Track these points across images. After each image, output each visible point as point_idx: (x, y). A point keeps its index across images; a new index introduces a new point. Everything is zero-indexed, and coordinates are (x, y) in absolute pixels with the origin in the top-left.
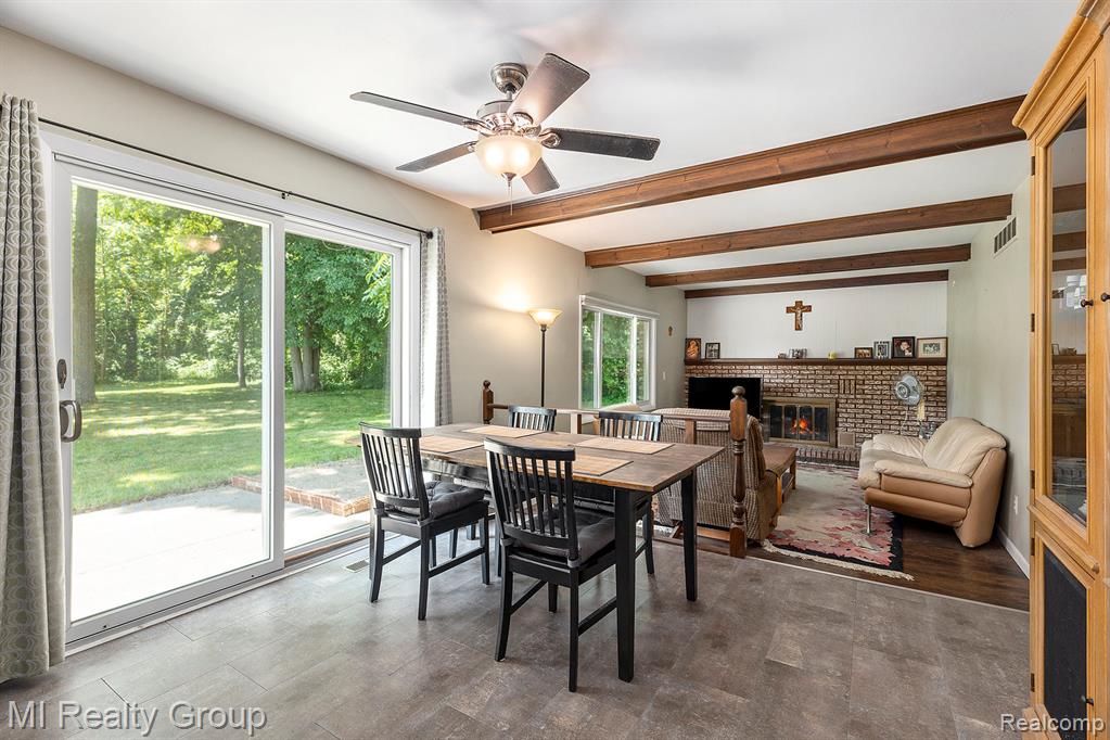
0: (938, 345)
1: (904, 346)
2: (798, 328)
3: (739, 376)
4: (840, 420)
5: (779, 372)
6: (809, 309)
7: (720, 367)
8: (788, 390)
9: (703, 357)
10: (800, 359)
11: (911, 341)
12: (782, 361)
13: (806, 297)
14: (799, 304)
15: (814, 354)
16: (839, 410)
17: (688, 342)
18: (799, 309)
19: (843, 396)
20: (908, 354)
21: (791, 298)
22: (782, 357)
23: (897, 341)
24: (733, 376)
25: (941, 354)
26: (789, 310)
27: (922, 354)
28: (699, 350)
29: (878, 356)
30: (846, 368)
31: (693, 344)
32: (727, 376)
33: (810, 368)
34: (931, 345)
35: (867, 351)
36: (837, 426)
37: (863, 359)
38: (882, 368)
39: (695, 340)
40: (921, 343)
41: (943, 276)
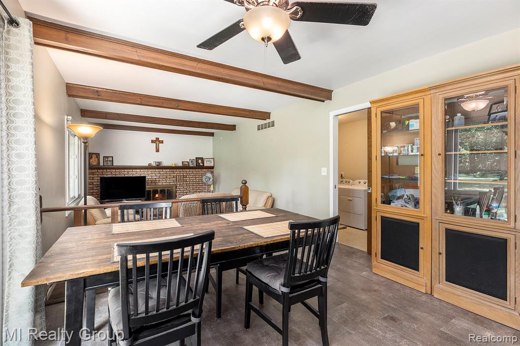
0: (211, 161)
1: (200, 161)
2: (158, 151)
3: (127, 176)
4: (177, 194)
5: (149, 173)
6: (162, 142)
7: (114, 171)
8: (154, 182)
9: (101, 164)
10: (159, 167)
11: (202, 159)
12: (150, 167)
13: (161, 136)
14: (157, 139)
15: (165, 164)
16: (177, 189)
17: (91, 155)
18: (157, 141)
19: (178, 183)
20: (201, 164)
21: (154, 136)
22: (150, 165)
23: (197, 159)
24: (123, 175)
25: (212, 165)
26: (152, 142)
27: (206, 165)
28: (99, 160)
29: (191, 165)
30: (179, 170)
31: (94, 156)
32: (119, 176)
33: (164, 170)
34: (209, 161)
35: (187, 163)
36: (176, 197)
37: (185, 167)
38: (193, 170)
39: (95, 154)
40: (205, 160)
41: (212, 134)
